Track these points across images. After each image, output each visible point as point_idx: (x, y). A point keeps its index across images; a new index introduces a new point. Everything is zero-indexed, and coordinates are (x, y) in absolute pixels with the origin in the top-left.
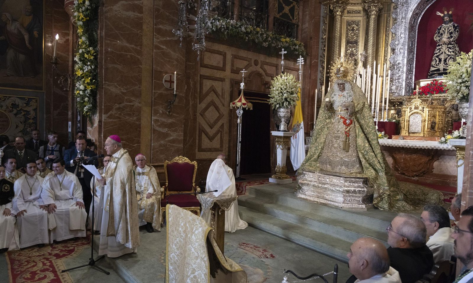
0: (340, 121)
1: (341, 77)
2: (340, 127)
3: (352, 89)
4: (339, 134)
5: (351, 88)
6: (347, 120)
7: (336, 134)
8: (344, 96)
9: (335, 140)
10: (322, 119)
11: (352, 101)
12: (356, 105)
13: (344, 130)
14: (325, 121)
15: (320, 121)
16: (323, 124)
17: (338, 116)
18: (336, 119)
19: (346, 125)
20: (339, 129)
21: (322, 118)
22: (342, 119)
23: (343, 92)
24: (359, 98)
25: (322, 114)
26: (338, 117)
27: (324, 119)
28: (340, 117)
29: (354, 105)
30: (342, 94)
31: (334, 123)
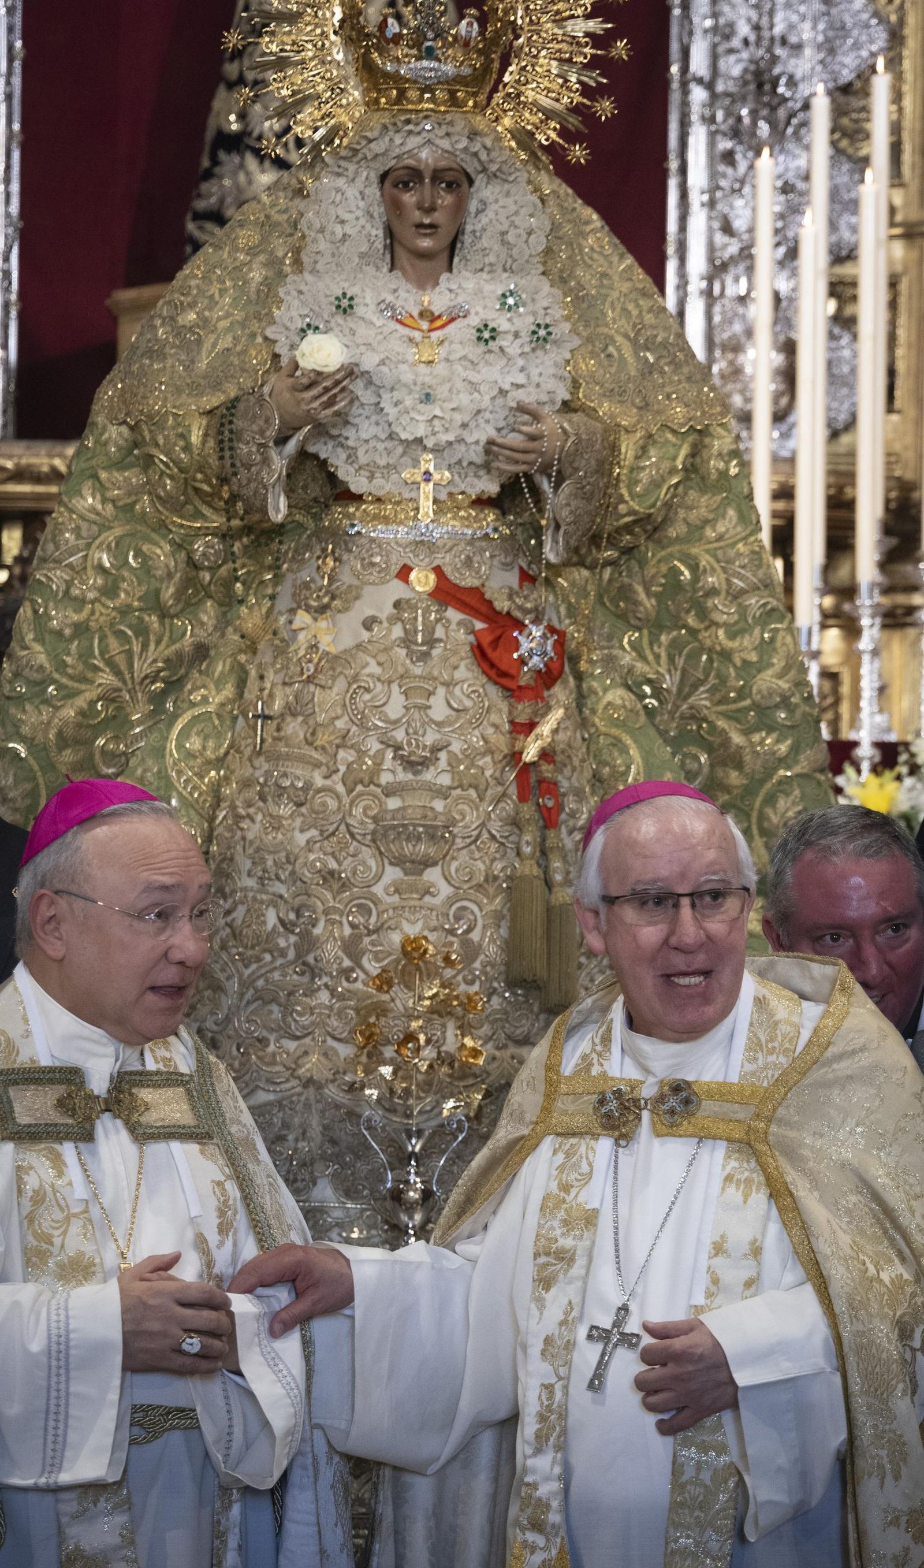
0: (431, 642)
1: (454, 101)
2: (439, 710)
3: (548, 251)
4: (443, 793)
5: (539, 243)
6: (521, 626)
7: (390, 791)
8: (487, 334)
9: (392, 874)
10: (104, 612)
11: (567, 407)
12: (628, 448)
13: (501, 742)
14: (142, 631)
15: (81, 630)
16: (106, 678)
17: (404, 573)
18: (363, 609)
19: (514, 692)
20: (430, 738)
21: (110, 591)
22: (453, 615)
23: (426, 281)
24: (648, 370)
25: (110, 536)
26: (396, 590)
27: (125, 611)
28: (422, 581)
29: (614, 448)
30: (438, 300)
31: (334, 660)
